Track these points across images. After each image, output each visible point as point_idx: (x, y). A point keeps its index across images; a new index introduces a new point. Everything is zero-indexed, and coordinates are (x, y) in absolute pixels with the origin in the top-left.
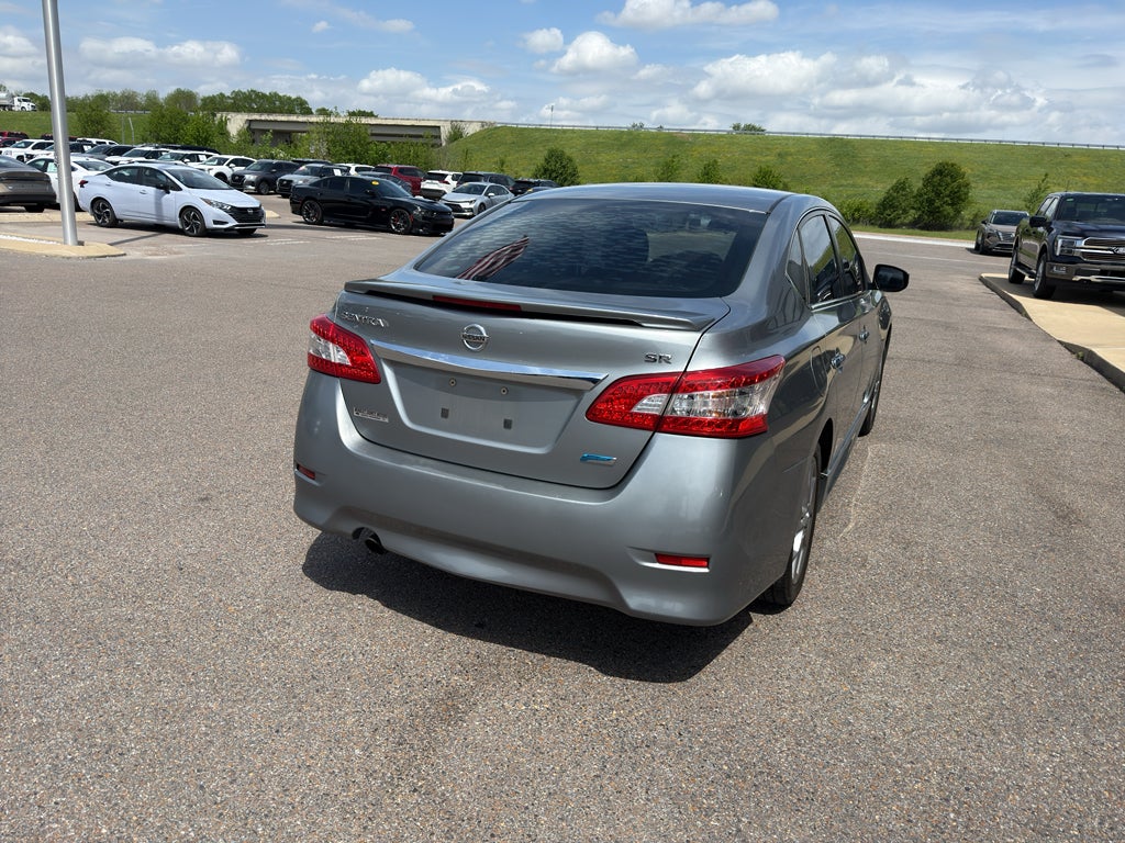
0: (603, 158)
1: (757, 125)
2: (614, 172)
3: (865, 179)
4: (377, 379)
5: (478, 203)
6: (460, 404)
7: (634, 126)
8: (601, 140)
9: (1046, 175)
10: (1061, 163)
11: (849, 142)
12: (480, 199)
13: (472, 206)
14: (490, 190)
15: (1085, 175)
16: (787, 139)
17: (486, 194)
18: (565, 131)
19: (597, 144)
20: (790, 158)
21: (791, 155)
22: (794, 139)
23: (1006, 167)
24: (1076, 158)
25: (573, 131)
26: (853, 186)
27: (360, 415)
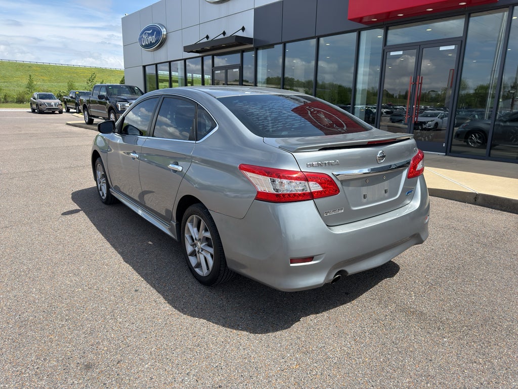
4: (336, 191)
6: (371, 190)
27: (328, 215)
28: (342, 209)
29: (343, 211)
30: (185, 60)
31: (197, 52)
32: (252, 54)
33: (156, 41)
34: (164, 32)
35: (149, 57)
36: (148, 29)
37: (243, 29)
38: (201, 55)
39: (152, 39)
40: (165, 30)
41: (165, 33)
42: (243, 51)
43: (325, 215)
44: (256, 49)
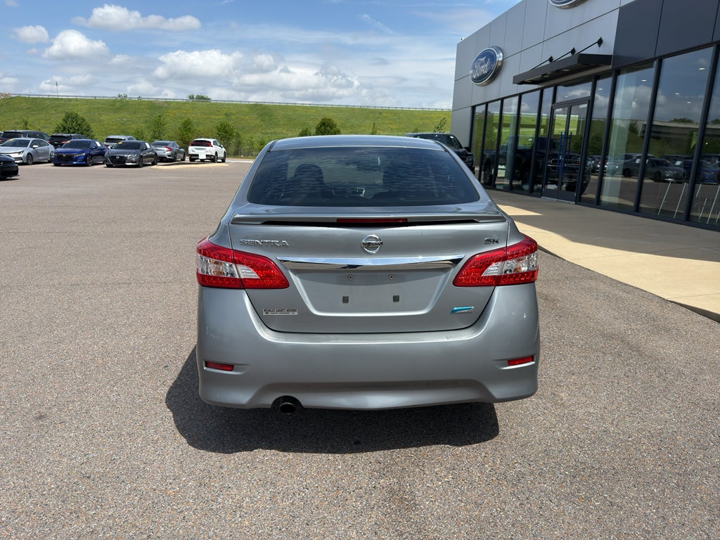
0: (104, 117)
1: (205, 96)
2: (115, 127)
3: (280, 129)
4: (284, 283)
5: (26, 153)
6: (357, 291)
7: (119, 96)
8: (100, 106)
9: (374, 124)
10: (378, 118)
11: (266, 106)
12: (27, 150)
13: (21, 156)
14: (34, 143)
15: (391, 123)
16: (228, 104)
17: (31, 146)
18: (70, 100)
19: (98, 108)
20: (233, 117)
21: (233, 114)
22: (233, 105)
23: (353, 121)
24: (384, 114)
25: (77, 100)
26: (275, 133)
27: (270, 314)
28: (294, 310)
29: (296, 313)
30: (520, 95)
31: (533, 82)
32: (609, 81)
33: (488, 73)
34: (500, 57)
35: (480, 94)
36: (481, 56)
37: (600, 42)
38: (540, 86)
39: (484, 69)
40: (501, 54)
41: (501, 59)
42: (596, 78)
43: (264, 314)
44: (617, 72)
